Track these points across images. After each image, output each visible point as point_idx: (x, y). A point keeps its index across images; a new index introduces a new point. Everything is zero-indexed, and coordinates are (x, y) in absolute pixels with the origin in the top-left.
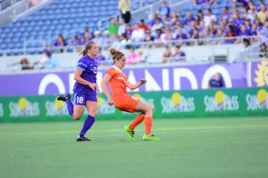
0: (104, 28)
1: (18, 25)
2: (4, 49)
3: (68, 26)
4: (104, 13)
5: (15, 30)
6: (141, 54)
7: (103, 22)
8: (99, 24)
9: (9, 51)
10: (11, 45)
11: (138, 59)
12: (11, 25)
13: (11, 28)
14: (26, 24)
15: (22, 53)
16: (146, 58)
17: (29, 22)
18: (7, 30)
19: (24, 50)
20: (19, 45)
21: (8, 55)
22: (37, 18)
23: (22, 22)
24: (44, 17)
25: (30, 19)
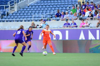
0: (70, 10)
1: (30, 7)
2: (23, 18)
3: (54, 9)
4: (70, 3)
5: (29, 9)
6: (87, 23)
7: (70, 7)
8: (68, 8)
9: (25, 19)
10: (27, 17)
12: (27, 7)
13: (27, 9)
14: (34, 7)
16: (89, 24)
17: (35, 6)
18: (25, 10)
19: (33, 19)
20: (30, 16)
21: (25, 21)
22: (39, 4)
23: (32, 6)
24: (42, 4)
25: (36, 4)
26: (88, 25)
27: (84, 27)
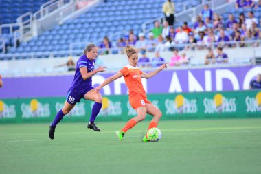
0: (148, 30)
1: (65, 27)
2: (51, 50)
3: (113, 29)
4: (148, 16)
5: (61, 32)
6: (184, 55)
7: (147, 25)
8: (144, 26)
9: (55, 52)
10: (58, 47)
11: (181, 61)
12: (58, 28)
13: (58, 30)
14: (72, 26)
15: (69, 55)
16: (189, 59)
17: (76, 24)
18: (54, 32)
19: (71, 51)
20: (65, 47)
21: (55, 56)
22: (83, 20)
23: (69, 25)
24: (90, 20)
25: (76, 21)
26: (186, 60)
27: (178, 65)
